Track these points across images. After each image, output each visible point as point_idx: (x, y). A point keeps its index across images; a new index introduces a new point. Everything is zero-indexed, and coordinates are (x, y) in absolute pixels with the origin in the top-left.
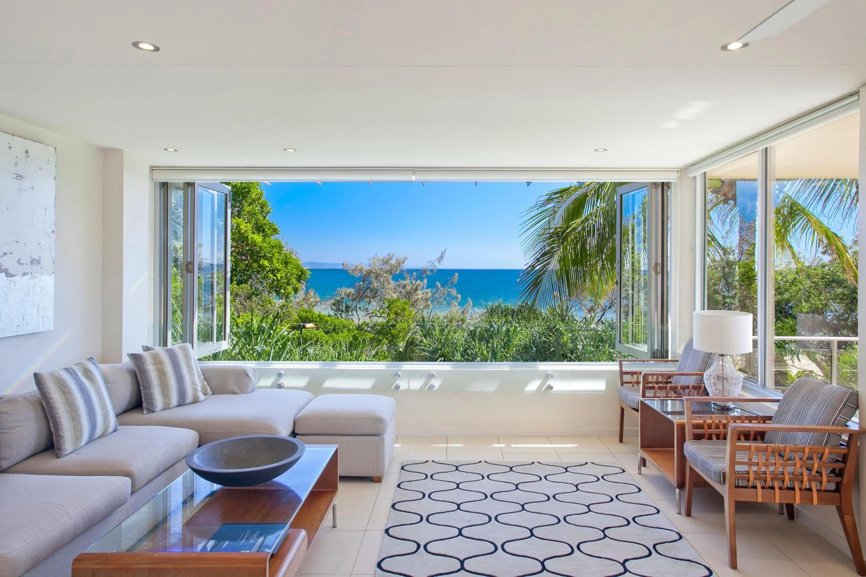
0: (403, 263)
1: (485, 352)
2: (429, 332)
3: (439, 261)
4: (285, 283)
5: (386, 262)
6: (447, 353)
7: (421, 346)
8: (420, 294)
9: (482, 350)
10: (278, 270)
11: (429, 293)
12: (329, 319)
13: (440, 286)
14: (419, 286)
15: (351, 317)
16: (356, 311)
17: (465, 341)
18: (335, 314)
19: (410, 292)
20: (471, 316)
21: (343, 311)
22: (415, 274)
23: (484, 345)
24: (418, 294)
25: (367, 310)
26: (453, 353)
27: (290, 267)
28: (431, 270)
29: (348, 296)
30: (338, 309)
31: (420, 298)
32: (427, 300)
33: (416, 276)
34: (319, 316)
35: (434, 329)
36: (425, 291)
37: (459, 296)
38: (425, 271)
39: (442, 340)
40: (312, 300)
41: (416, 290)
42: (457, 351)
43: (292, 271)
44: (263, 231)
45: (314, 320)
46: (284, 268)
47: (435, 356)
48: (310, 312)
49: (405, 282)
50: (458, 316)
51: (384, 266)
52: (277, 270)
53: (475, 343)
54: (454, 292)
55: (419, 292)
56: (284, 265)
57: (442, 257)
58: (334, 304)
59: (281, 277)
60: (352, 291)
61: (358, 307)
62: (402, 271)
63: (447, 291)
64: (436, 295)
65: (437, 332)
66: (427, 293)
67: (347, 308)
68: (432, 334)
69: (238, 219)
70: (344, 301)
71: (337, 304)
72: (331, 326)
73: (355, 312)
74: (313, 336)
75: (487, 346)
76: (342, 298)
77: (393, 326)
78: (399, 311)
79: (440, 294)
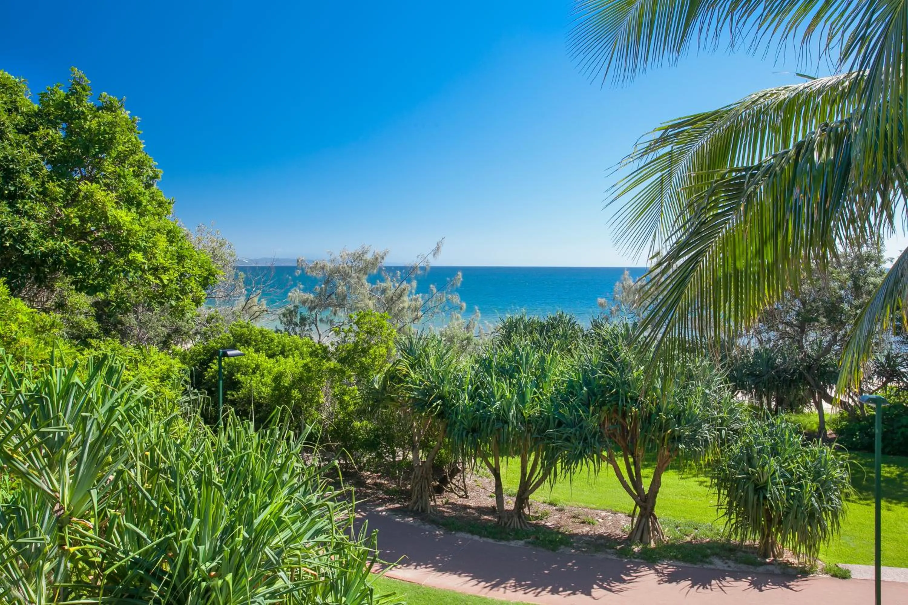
0: (383, 258)
1: (508, 394)
2: (419, 361)
3: (434, 255)
4: (176, 290)
5: (358, 257)
6: (447, 393)
7: (407, 383)
8: (406, 301)
9: (503, 389)
10: (166, 270)
11: (420, 299)
12: (275, 335)
13: (435, 290)
14: (404, 290)
15: (308, 332)
16: (316, 325)
17: (476, 375)
18: (286, 329)
19: (392, 299)
20: (480, 332)
21: (297, 325)
22: (399, 273)
23: (506, 382)
24: (404, 301)
25: (331, 322)
26: (457, 394)
27: (188, 263)
28: (423, 269)
29: (304, 302)
30: (290, 322)
31: (406, 307)
32: (416, 309)
33: (401, 276)
34: (261, 332)
35: (427, 356)
36: (414, 296)
37: (464, 305)
38: (413, 269)
39: (440, 374)
40: (255, 308)
41: (400, 295)
42: (463, 390)
43: (193, 270)
44: (139, 204)
45: (254, 338)
46: (175, 266)
47: (429, 399)
48: (247, 327)
49: (385, 285)
50: (462, 333)
51: (356, 262)
52: (163, 268)
53: (492, 379)
54: (456, 299)
55: (406, 298)
56: (176, 261)
57: (438, 249)
58: (284, 315)
59: (171, 281)
60: (312, 296)
61: (318, 319)
62: (380, 269)
63: (447, 298)
64: (430, 303)
65: (432, 361)
66: (416, 300)
67: (303, 320)
68: (424, 364)
69: (90, 184)
70: (299, 310)
71: (289, 315)
72: (277, 346)
73: (314, 325)
74: (249, 361)
75: (510, 383)
76: (296, 307)
77: (365, 351)
78: (373, 329)
79: (435, 302)
